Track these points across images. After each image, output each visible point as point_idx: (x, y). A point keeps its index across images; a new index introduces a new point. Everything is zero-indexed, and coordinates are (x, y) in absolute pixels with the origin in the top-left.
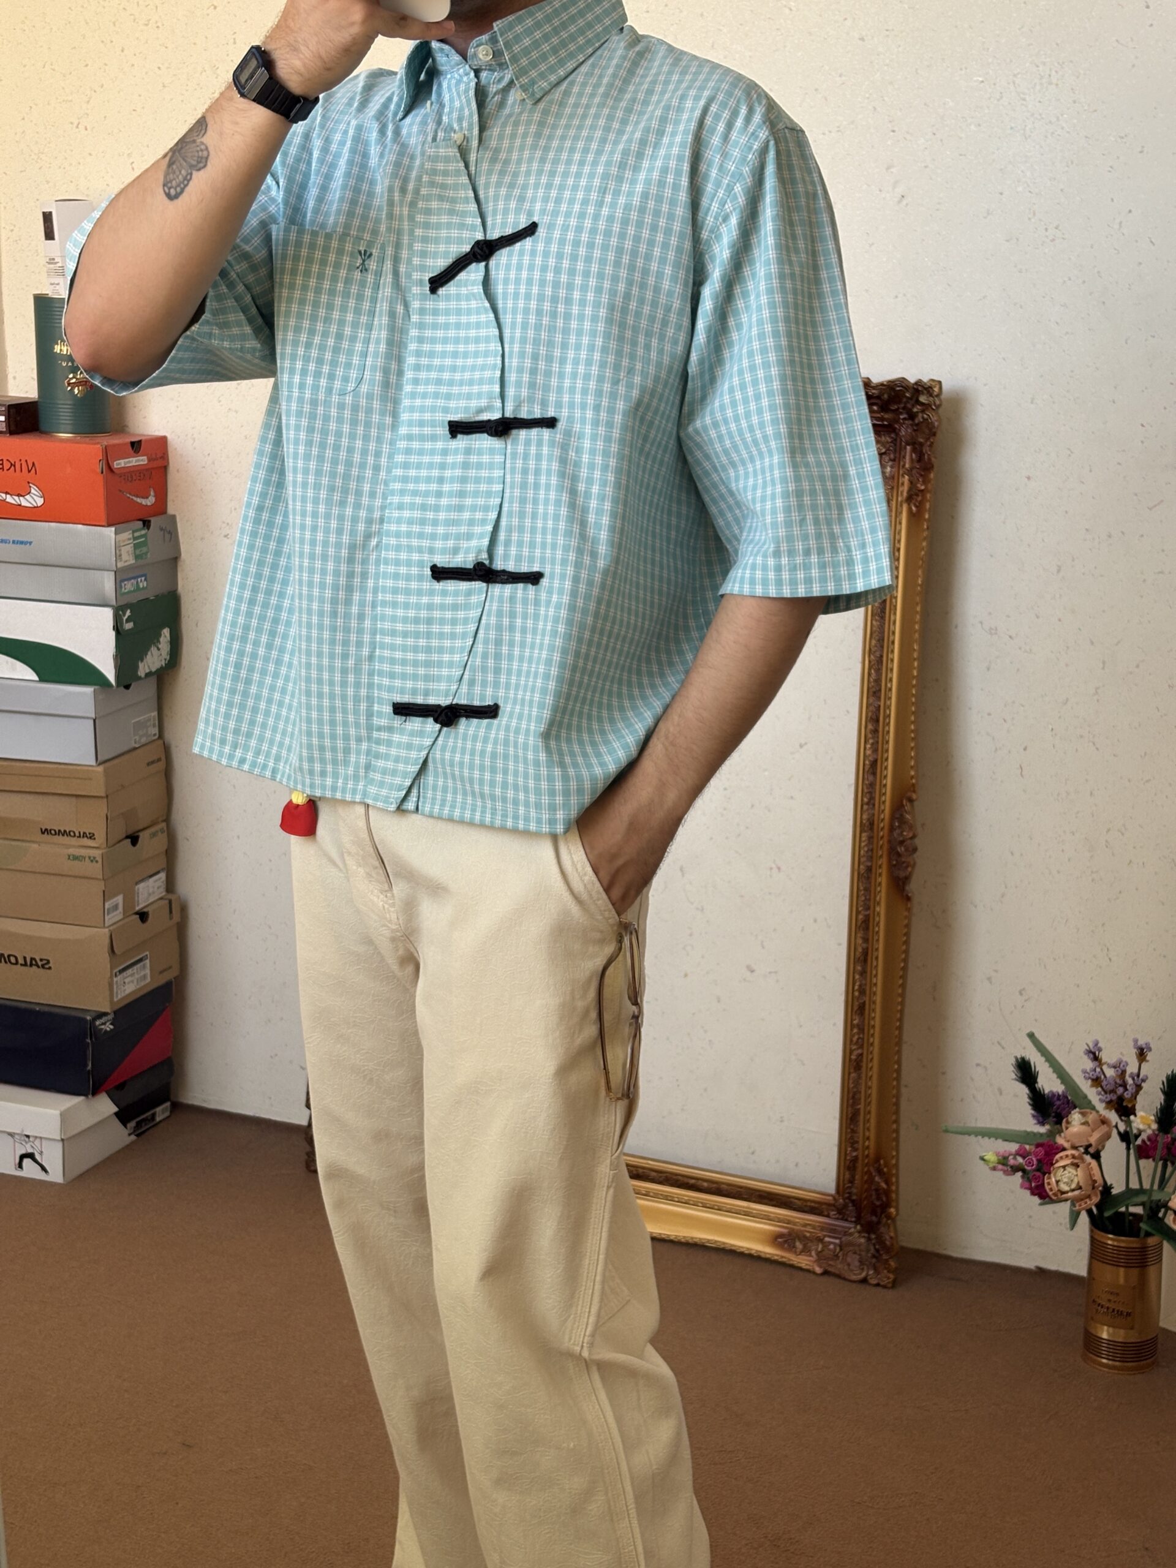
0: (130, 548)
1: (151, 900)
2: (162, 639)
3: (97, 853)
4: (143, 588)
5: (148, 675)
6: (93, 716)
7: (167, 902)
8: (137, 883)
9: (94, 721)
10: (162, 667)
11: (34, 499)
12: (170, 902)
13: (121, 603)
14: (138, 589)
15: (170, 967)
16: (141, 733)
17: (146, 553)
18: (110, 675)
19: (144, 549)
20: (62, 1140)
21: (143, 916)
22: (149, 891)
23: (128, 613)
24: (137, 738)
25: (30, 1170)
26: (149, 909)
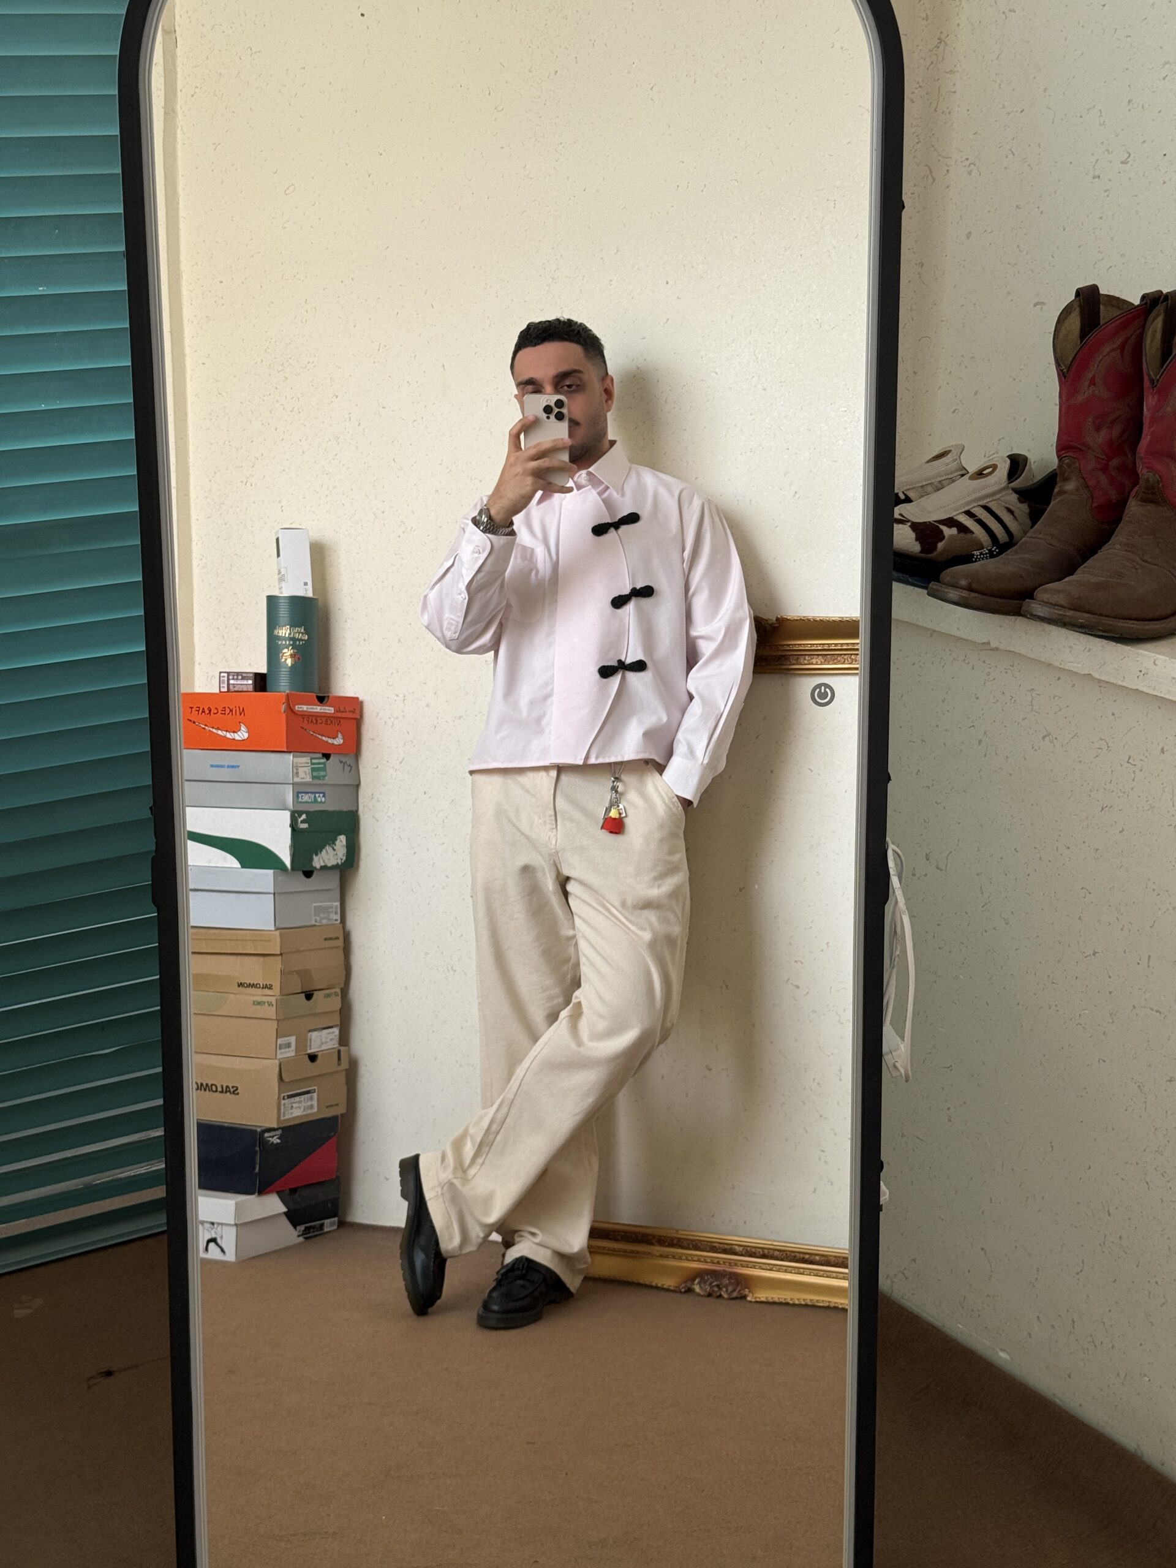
0: (308, 770)
1: (324, 1047)
2: (337, 843)
3: (273, 1000)
4: (321, 802)
5: (322, 868)
6: (272, 891)
7: (336, 1050)
8: (309, 1031)
9: (274, 894)
10: (338, 864)
11: (242, 734)
12: (339, 1052)
13: (300, 808)
14: (316, 801)
15: (337, 1105)
16: (322, 915)
17: (324, 776)
18: (287, 861)
19: (322, 773)
20: (236, 1225)
21: (313, 1058)
22: (323, 1041)
23: (304, 817)
24: (318, 919)
25: (214, 1253)
26: (320, 1054)
